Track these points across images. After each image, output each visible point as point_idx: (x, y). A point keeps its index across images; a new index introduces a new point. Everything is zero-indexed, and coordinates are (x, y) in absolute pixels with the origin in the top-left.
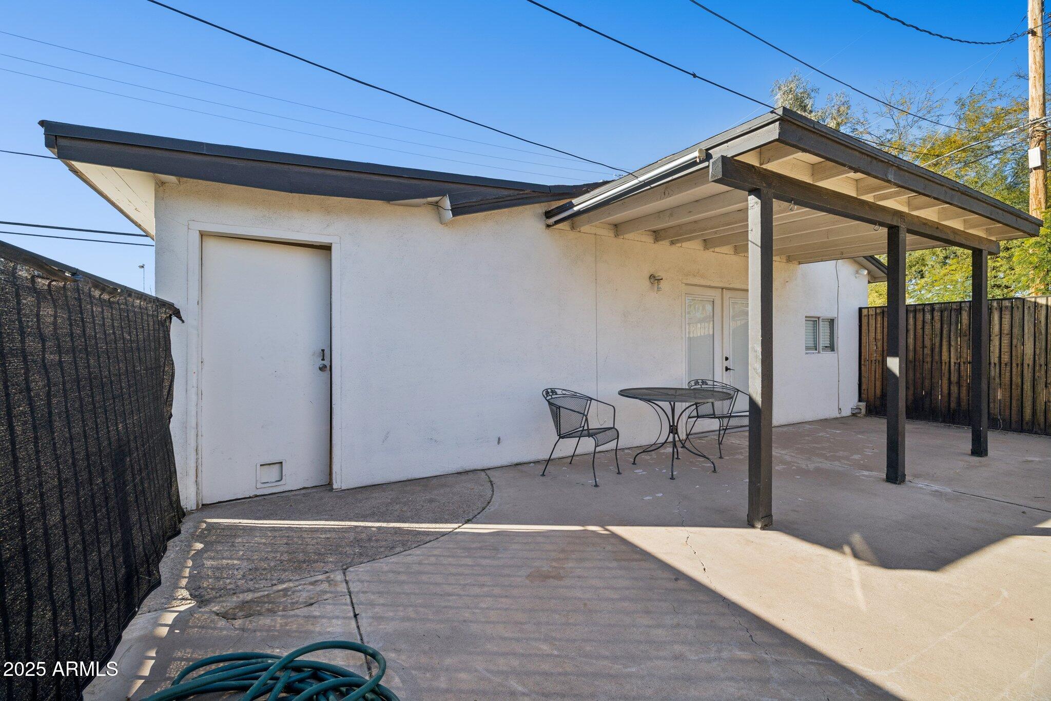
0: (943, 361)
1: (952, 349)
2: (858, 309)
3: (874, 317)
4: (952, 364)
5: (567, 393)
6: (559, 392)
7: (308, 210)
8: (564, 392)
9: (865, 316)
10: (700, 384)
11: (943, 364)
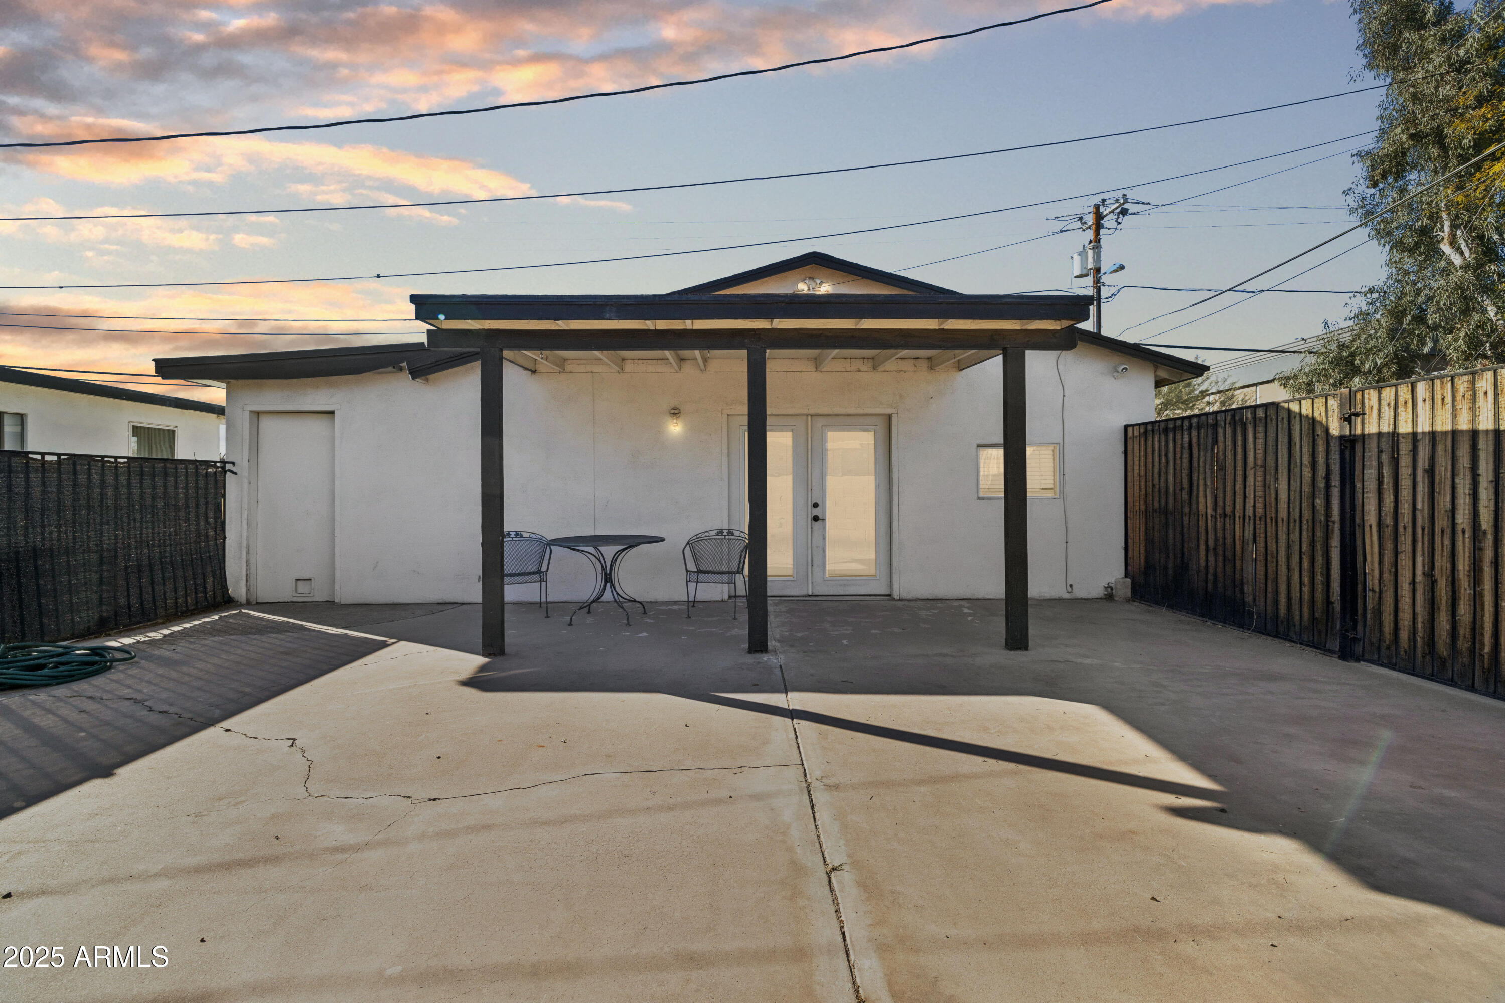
0: (1201, 513)
1: (1208, 490)
2: (1123, 428)
3: (1138, 438)
4: (1209, 517)
5: (534, 536)
6: (525, 535)
7: (317, 387)
8: (532, 535)
9: (1130, 438)
10: (725, 533)
11: (1201, 516)
